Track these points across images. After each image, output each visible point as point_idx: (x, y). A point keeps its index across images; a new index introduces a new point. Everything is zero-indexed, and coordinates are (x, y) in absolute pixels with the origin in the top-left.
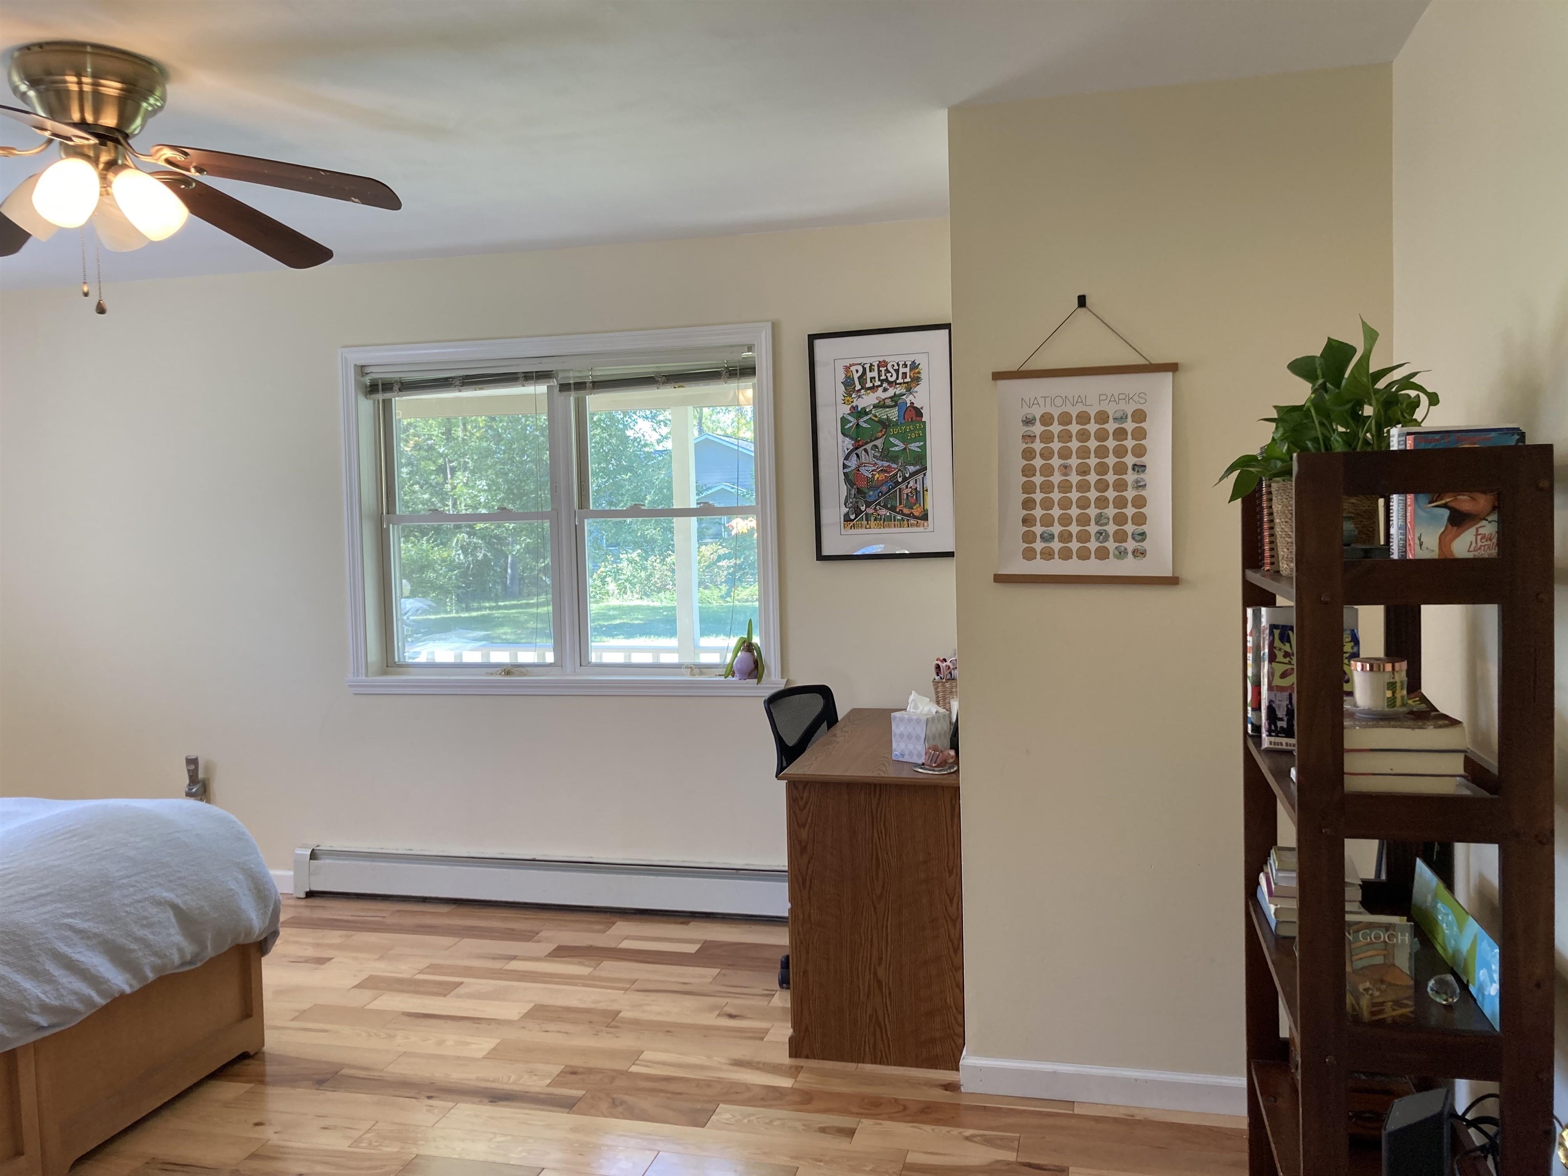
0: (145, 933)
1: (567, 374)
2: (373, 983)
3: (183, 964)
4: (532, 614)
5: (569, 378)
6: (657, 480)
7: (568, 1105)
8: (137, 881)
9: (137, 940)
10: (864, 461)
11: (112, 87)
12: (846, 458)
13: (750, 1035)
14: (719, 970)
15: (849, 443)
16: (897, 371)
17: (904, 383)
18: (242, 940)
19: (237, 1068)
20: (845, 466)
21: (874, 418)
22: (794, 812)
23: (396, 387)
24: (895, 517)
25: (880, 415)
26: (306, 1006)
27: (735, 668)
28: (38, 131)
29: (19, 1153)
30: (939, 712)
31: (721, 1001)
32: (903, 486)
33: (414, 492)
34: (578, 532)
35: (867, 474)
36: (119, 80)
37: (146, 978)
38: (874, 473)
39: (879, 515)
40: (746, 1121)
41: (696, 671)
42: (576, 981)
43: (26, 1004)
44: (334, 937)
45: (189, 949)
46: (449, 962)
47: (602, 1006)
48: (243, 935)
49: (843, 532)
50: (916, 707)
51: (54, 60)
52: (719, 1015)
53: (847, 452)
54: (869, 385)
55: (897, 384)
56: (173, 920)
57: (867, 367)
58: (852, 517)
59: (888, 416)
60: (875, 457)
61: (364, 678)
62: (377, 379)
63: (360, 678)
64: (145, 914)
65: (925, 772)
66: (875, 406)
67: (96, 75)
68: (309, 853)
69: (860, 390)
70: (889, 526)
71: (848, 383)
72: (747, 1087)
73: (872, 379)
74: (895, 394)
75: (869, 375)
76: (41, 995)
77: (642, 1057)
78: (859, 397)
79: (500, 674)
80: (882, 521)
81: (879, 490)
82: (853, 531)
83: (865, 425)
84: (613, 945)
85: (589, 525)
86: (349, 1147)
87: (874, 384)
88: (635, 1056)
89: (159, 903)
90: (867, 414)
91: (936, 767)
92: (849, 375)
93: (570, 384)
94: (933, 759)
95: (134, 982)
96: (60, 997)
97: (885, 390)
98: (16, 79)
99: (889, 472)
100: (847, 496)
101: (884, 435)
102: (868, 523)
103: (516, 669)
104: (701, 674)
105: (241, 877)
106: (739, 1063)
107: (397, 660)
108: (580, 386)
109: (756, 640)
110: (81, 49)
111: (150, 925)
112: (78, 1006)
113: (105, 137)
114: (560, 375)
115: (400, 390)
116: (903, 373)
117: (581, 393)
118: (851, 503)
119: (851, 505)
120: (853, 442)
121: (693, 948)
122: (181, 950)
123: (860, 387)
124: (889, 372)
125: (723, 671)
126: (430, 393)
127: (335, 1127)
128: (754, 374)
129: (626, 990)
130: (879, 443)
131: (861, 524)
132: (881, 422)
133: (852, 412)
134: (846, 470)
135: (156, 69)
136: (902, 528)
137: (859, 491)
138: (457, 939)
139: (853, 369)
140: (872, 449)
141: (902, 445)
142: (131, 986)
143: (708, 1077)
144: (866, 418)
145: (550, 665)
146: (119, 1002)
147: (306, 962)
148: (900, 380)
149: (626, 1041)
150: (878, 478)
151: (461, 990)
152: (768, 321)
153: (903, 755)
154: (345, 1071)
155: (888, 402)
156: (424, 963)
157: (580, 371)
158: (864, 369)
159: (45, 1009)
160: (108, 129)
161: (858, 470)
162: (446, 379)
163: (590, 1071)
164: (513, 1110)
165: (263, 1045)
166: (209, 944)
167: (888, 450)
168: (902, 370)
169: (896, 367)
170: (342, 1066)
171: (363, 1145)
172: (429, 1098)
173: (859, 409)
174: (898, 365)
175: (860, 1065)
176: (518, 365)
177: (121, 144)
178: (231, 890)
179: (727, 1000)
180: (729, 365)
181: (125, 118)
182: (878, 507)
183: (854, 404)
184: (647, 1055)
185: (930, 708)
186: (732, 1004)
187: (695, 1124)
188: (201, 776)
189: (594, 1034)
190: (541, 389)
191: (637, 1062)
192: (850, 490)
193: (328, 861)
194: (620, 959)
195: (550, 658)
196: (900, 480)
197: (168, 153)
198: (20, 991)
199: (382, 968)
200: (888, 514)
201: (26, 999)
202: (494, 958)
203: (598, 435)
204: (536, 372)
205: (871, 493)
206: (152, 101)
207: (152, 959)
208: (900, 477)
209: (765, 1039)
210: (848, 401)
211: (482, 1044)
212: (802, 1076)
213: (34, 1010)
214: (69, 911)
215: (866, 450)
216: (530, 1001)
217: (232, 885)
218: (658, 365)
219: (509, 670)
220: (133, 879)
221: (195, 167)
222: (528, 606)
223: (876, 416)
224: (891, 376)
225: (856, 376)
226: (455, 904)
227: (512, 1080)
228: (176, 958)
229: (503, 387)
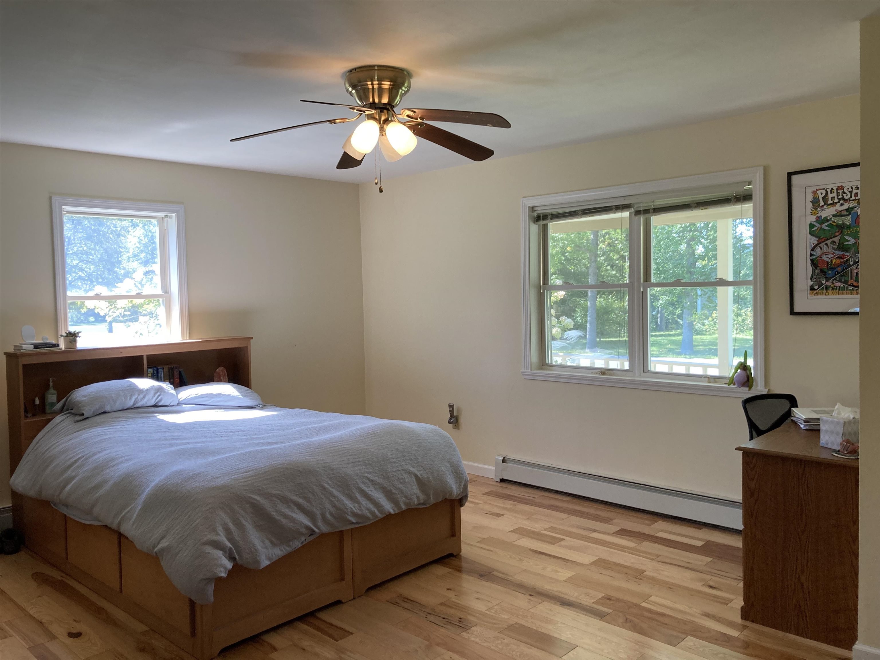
0: (401, 486)
1: (639, 205)
2: (520, 532)
3: (419, 504)
4: (669, 340)
5: (640, 207)
6: (749, 261)
7: (601, 616)
8: (399, 461)
9: (397, 489)
10: (825, 251)
11: (386, 85)
12: (813, 250)
13: (719, 600)
14: (712, 559)
15: (814, 241)
16: (851, 192)
17: (856, 200)
18: (447, 497)
19: (447, 560)
20: (811, 255)
21: (833, 223)
22: (746, 471)
23: (549, 217)
24: (847, 288)
25: (837, 221)
26: (485, 537)
27: (735, 380)
28: (352, 110)
29: (342, 579)
30: (855, 418)
31: (708, 577)
32: (854, 267)
33: (607, 270)
34: (644, 295)
35: (826, 259)
36: (389, 80)
37: (401, 508)
38: (832, 259)
39: (835, 286)
40: (701, 649)
41: (712, 380)
42: (625, 550)
43: (345, 510)
44: (509, 504)
45: (422, 497)
46: (561, 527)
47: (636, 566)
48: (448, 495)
49: (809, 297)
50: (839, 413)
51: (362, 75)
52: (704, 585)
53: (813, 246)
54: (830, 202)
55: (850, 200)
56: (415, 482)
57: (829, 190)
58: (816, 287)
59: (843, 222)
60: (833, 248)
61: (529, 371)
62: (540, 214)
63: (528, 371)
64: (402, 477)
65: (839, 456)
66: (834, 216)
67: (380, 80)
68: (502, 459)
69: (824, 205)
70: (843, 294)
71: (815, 202)
72: (709, 630)
73: (833, 198)
74: (849, 207)
75: (830, 196)
76: (353, 508)
77: (650, 599)
78: (823, 210)
79: (599, 374)
80: (837, 290)
81: (835, 270)
82: (816, 297)
83: (826, 228)
84: (652, 533)
85: (650, 292)
86: (486, 610)
87: (833, 202)
88: (646, 597)
89: (409, 473)
90: (828, 221)
91: (847, 453)
92: (815, 196)
93: (640, 211)
94: (845, 448)
95: (396, 509)
96: (361, 510)
97: (842, 205)
98: (347, 85)
99: (843, 259)
100: (812, 274)
101: (840, 234)
102: (827, 292)
103: (608, 372)
104: (715, 382)
105: (449, 465)
106: (707, 615)
107: (547, 362)
108: (646, 211)
109: (750, 362)
110: (372, 68)
111: (403, 483)
112: (370, 516)
113: (382, 108)
114: (636, 206)
115: (551, 219)
116: (855, 193)
117: (647, 216)
118: (815, 278)
119: (815, 280)
120: (818, 239)
121: (699, 544)
122: (418, 497)
123: (823, 204)
124: (845, 193)
125: (727, 381)
126: (566, 220)
127: (482, 600)
128: (752, 199)
129: (653, 560)
130: (837, 239)
131: (822, 292)
132: (837, 226)
133: (817, 220)
134: (813, 257)
135: (405, 73)
136: (852, 295)
137: (822, 271)
138: (569, 516)
139: (819, 192)
140: (831, 244)
141: (853, 240)
142: (394, 511)
143: (687, 619)
144: (827, 224)
145: (627, 370)
146: (389, 517)
147: (492, 514)
148: (853, 198)
149: (644, 588)
150: (835, 262)
151: (562, 543)
152: (760, 166)
153: (827, 444)
154: (495, 573)
155: (844, 213)
156: (547, 526)
157: (647, 203)
158: (827, 192)
159: (354, 514)
160: (384, 104)
161: (821, 257)
162: (575, 212)
163: (618, 600)
164: (571, 611)
165: (461, 552)
166: (431, 496)
167: (843, 244)
168: (854, 191)
169: (850, 190)
170: (493, 570)
171: (493, 611)
172: (531, 595)
173: (822, 218)
174: (852, 188)
175: (788, 634)
176: (612, 202)
177: (390, 111)
178: (442, 471)
179: (712, 577)
180: (737, 194)
181: (392, 98)
182: (834, 281)
183: (819, 215)
184: (653, 598)
185: (849, 415)
186: (714, 580)
187: (670, 644)
188: (455, 414)
189: (627, 581)
190: (626, 214)
191: (646, 601)
192: (815, 270)
193: (511, 464)
194: (654, 542)
195: (627, 367)
196: (851, 263)
197: (408, 113)
198: (344, 504)
199: (527, 524)
200: (842, 286)
201: (347, 509)
202: (585, 529)
203: (712, 235)
204: (622, 205)
205: (830, 272)
206: (403, 88)
207: (404, 499)
208: (851, 261)
209: (729, 605)
210: (815, 213)
211: (565, 574)
212: (745, 632)
213: (349, 514)
214: (368, 471)
215: (827, 244)
216: (597, 556)
217: (443, 469)
218: (692, 197)
219: (604, 372)
220: (398, 459)
221: (420, 118)
222: (670, 335)
223: (834, 222)
224: (847, 196)
225: (821, 197)
226: (572, 497)
227: (575, 595)
228: (416, 501)
229: (605, 214)
